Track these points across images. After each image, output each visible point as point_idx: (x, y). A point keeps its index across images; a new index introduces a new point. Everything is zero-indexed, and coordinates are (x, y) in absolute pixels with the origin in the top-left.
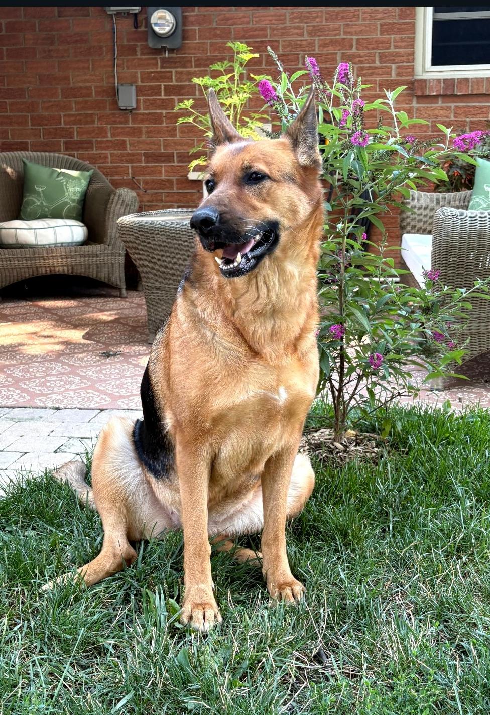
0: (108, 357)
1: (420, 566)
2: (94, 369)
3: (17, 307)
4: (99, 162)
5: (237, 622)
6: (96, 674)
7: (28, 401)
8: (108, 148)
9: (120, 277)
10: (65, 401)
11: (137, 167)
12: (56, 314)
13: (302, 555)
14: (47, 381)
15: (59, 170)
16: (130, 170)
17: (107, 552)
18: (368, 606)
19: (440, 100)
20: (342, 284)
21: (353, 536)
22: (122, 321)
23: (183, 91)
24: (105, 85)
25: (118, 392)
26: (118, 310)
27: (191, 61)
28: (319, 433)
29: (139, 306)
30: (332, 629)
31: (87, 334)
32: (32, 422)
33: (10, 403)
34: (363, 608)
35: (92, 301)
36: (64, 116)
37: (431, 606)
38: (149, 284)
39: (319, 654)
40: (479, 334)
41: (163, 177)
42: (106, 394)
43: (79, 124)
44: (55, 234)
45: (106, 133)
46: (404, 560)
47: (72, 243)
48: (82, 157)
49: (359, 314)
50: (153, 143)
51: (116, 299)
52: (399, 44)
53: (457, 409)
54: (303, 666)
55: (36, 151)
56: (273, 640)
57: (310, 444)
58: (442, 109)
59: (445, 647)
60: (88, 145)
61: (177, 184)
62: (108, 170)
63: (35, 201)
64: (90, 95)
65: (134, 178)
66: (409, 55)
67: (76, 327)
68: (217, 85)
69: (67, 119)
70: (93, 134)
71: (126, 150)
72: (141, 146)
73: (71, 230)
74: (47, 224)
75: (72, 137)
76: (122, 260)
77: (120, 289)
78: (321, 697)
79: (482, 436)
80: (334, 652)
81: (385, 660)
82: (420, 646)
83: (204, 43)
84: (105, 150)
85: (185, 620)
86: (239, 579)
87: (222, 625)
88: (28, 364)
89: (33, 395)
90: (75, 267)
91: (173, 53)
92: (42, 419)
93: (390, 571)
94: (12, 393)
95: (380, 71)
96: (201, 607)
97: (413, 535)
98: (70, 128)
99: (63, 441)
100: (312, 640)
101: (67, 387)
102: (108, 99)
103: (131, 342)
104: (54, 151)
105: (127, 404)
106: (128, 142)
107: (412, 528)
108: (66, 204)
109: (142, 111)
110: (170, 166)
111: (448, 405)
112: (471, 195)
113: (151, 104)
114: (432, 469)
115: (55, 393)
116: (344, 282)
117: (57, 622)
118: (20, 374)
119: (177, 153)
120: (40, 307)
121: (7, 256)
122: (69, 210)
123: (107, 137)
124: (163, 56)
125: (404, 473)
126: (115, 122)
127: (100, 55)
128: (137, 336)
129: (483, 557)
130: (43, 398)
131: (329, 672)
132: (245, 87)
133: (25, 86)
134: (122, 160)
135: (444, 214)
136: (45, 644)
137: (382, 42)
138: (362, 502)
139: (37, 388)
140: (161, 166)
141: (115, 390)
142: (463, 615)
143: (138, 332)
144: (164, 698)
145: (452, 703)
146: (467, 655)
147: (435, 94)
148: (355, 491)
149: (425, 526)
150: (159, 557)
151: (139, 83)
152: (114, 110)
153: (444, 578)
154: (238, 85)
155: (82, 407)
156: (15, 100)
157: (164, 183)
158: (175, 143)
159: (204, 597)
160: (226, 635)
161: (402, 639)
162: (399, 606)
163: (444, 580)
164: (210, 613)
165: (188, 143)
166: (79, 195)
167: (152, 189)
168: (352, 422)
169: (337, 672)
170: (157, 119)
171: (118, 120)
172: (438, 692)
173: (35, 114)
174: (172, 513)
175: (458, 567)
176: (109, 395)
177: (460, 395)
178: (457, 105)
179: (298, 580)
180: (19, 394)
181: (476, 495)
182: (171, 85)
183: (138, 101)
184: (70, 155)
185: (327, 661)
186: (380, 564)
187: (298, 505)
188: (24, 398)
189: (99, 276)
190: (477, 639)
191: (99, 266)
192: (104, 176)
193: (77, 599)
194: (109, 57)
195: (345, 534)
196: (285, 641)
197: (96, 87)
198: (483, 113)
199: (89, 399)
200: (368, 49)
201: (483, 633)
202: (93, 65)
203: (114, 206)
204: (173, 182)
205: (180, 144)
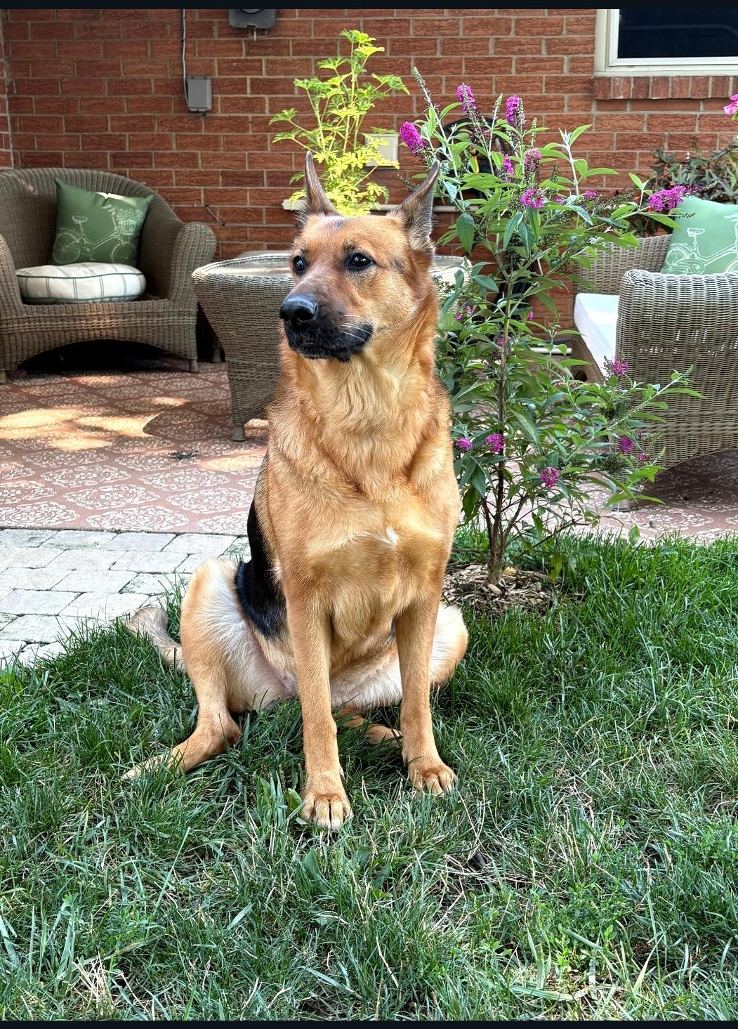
0: (180, 458)
1: (601, 747)
2: (162, 477)
3: (50, 384)
4: (160, 183)
5: (373, 817)
6: (200, 882)
7: (79, 520)
8: (172, 164)
9: (189, 343)
10: (128, 521)
11: (212, 191)
12: (104, 396)
13: (450, 733)
14: (100, 493)
15: (105, 196)
16: (202, 196)
17: (203, 729)
18: (536, 799)
19: (629, 106)
20: (502, 380)
21: (515, 709)
22: (194, 407)
23: (276, 88)
24: (169, 77)
25: (197, 509)
26: (188, 390)
27: (287, 47)
28: (467, 571)
29: (217, 385)
30: (492, 826)
31: (149, 425)
32: (86, 550)
33: (54, 523)
34: (529, 801)
35: (152, 376)
36: (112, 118)
37: (615, 799)
38: (235, 360)
39: (475, 857)
40: (677, 436)
41: (248, 206)
42: (181, 512)
43: (132, 130)
44: (102, 285)
45: (170, 143)
46: (580, 741)
47: (124, 297)
48: (136, 177)
49: (524, 420)
50: (235, 158)
51: (184, 374)
52: (574, 28)
53: (647, 539)
54: (457, 872)
55: (73, 167)
56: (419, 840)
57: (456, 586)
58: (631, 118)
59: (632, 850)
60: (145, 159)
61: (268, 215)
62: (172, 195)
63: (73, 238)
64: (147, 91)
65: (207, 206)
66: (587, 43)
67: (132, 414)
68: (329, 90)
69: (116, 123)
70: (152, 145)
71: (197, 168)
72: (218, 162)
73: (124, 279)
74: (91, 271)
75: (122, 149)
76: (192, 321)
77: (190, 361)
78: (481, 912)
79: (680, 577)
80: (494, 855)
81: (559, 866)
82: (602, 848)
83: (306, 22)
84: (168, 166)
85: (307, 814)
86: (373, 763)
87: (354, 821)
88: (72, 468)
89: (84, 513)
90: (128, 330)
91: (264, 34)
92: (98, 547)
93: (561, 754)
94: (55, 509)
95: (547, 64)
96: (325, 799)
97: (591, 708)
98: (120, 136)
99: (130, 576)
100: (467, 840)
101: (129, 501)
102: (172, 97)
103: (208, 438)
104: (98, 168)
105: (210, 527)
106: (199, 157)
107: (590, 699)
108: (116, 241)
109: (220, 114)
110: (257, 190)
111: (635, 532)
112: (669, 242)
113: (232, 105)
114: (615, 620)
115: (114, 510)
116: (505, 378)
117: (149, 817)
118: (64, 482)
119: (268, 173)
120: (81, 386)
121: (36, 314)
122: (120, 250)
123: (171, 148)
124: (249, 38)
125: (580, 626)
126: (183, 129)
127: (162, 36)
128: (217, 428)
129: (679, 736)
130: (98, 517)
131: (489, 881)
132: (365, 92)
133: (57, 77)
134: (192, 182)
135: (634, 278)
136: (134, 844)
137: (552, 25)
138: (527, 664)
139: (88, 503)
140: (246, 191)
141: (193, 507)
142: (654, 811)
143: (218, 423)
144: (289, 912)
145: (641, 918)
146: (660, 861)
147: (621, 97)
148: (518, 651)
149: (607, 696)
150: (271, 735)
151: (217, 76)
152: (181, 111)
153: (630, 764)
154: (356, 89)
155: (151, 530)
156: (44, 96)
157: (249, 213)
158: (265, 158)
159: (331, 787)
160: (359, 834)
161: (579, 840)
162: (575, 798)
163: (631, 766)
164: (337, 807)
165: (283, 158)
166: (132, 230)
167: (232, 221)
168: (511, 556)
169: (500, 880)
170: (240, 125)
171: (187, 126)
172: (623, 905)
173: (71, 115)
174: (286, 678)
175: (649, 750)
176: (187, 513)
177: (651, 518)
178: (651, 112)
179: (447, 764)
180: (64, 511)
181: (672, 655)
182: (260, 80)
183: (214, 101)
184: (120, 173)
185: (485, 867)
186: (550, 746)
187: (447, 670)
188: (72, 517)
189: (161, 343)
190: (672, 841)
191: (162, 329)
192: (166, 203)
193: (172, 789)
194: (175, 38)
195: (506, 707)
196: (433, 842)
197: (156, 80)
198: (687, 124)
199: (159, 519)
200: (532, 34)
201: (680, 833)
202: (152, 49)
203: (182, 247)
204: (261, 213)
205: (273, 160)
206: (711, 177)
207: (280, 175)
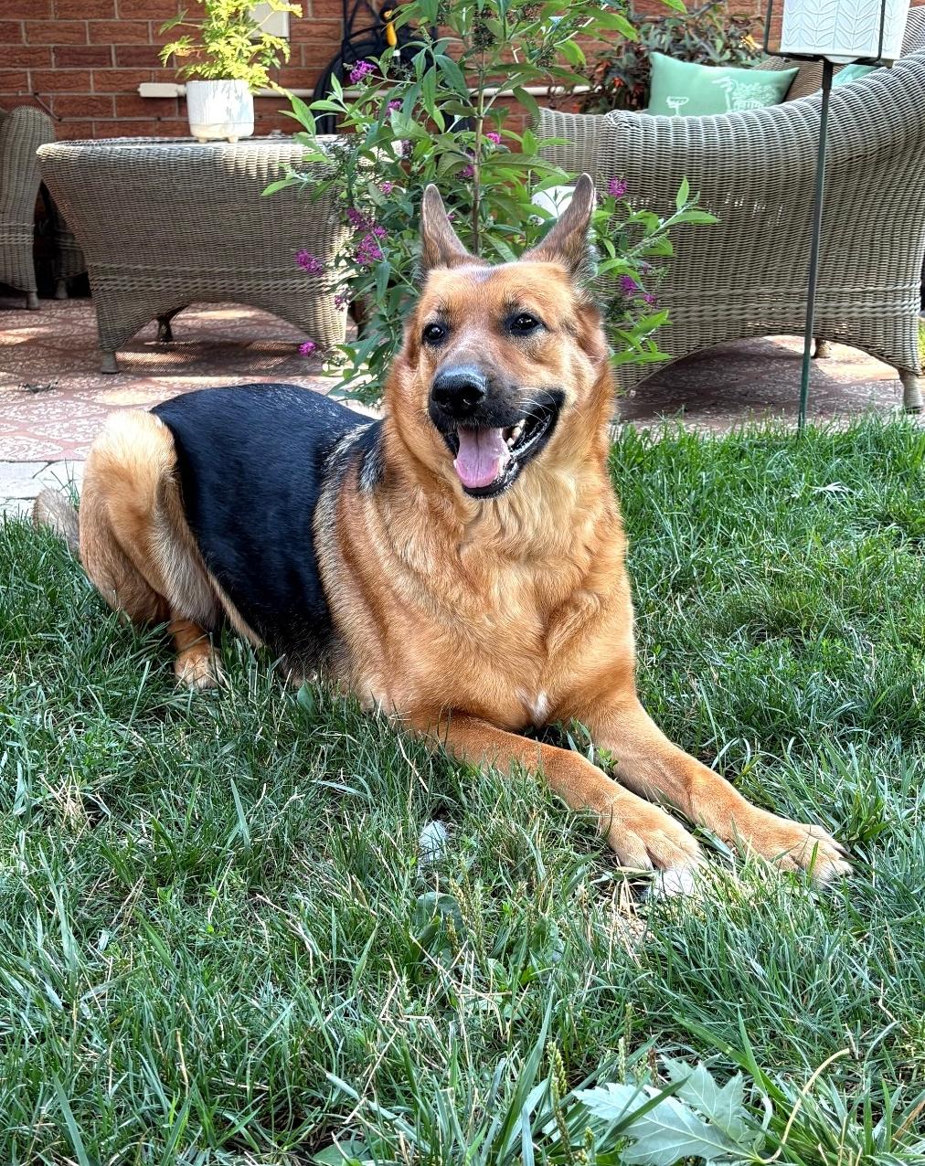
0: (35, 392)
2: (15, 409)
9: (25, 271)
11: (42, 74)
16: (29, 80)
22: (41, 343)
25: (70, 438)
38: (100, 264)
41: (92, 93)
50: (70, 29)
51: (20, 312)
61: (119, 105)
65: (37, 94)
71: (20, 42)
72: (48, 34)
76: (27, 239)
77: (27, 294)
106: (23, 28)
110: (103, 72)
119: (117, 48)
128: (78, 362)
134: (15, 62)
135: (615, 119)
140: (88, 73)
141: (64, 436)
143: (78, 358)
155: (14, 459)
157: (95, 103)
158: (111, 29)
165: (135, 29)
167: (71, 114)
176: (57, 442)
199: (21, 448)
203: (10, 140)
204: (110, 102)
205: (122, 31)
206: (692, 39)
207: (133, 51)
